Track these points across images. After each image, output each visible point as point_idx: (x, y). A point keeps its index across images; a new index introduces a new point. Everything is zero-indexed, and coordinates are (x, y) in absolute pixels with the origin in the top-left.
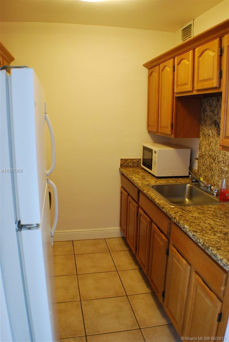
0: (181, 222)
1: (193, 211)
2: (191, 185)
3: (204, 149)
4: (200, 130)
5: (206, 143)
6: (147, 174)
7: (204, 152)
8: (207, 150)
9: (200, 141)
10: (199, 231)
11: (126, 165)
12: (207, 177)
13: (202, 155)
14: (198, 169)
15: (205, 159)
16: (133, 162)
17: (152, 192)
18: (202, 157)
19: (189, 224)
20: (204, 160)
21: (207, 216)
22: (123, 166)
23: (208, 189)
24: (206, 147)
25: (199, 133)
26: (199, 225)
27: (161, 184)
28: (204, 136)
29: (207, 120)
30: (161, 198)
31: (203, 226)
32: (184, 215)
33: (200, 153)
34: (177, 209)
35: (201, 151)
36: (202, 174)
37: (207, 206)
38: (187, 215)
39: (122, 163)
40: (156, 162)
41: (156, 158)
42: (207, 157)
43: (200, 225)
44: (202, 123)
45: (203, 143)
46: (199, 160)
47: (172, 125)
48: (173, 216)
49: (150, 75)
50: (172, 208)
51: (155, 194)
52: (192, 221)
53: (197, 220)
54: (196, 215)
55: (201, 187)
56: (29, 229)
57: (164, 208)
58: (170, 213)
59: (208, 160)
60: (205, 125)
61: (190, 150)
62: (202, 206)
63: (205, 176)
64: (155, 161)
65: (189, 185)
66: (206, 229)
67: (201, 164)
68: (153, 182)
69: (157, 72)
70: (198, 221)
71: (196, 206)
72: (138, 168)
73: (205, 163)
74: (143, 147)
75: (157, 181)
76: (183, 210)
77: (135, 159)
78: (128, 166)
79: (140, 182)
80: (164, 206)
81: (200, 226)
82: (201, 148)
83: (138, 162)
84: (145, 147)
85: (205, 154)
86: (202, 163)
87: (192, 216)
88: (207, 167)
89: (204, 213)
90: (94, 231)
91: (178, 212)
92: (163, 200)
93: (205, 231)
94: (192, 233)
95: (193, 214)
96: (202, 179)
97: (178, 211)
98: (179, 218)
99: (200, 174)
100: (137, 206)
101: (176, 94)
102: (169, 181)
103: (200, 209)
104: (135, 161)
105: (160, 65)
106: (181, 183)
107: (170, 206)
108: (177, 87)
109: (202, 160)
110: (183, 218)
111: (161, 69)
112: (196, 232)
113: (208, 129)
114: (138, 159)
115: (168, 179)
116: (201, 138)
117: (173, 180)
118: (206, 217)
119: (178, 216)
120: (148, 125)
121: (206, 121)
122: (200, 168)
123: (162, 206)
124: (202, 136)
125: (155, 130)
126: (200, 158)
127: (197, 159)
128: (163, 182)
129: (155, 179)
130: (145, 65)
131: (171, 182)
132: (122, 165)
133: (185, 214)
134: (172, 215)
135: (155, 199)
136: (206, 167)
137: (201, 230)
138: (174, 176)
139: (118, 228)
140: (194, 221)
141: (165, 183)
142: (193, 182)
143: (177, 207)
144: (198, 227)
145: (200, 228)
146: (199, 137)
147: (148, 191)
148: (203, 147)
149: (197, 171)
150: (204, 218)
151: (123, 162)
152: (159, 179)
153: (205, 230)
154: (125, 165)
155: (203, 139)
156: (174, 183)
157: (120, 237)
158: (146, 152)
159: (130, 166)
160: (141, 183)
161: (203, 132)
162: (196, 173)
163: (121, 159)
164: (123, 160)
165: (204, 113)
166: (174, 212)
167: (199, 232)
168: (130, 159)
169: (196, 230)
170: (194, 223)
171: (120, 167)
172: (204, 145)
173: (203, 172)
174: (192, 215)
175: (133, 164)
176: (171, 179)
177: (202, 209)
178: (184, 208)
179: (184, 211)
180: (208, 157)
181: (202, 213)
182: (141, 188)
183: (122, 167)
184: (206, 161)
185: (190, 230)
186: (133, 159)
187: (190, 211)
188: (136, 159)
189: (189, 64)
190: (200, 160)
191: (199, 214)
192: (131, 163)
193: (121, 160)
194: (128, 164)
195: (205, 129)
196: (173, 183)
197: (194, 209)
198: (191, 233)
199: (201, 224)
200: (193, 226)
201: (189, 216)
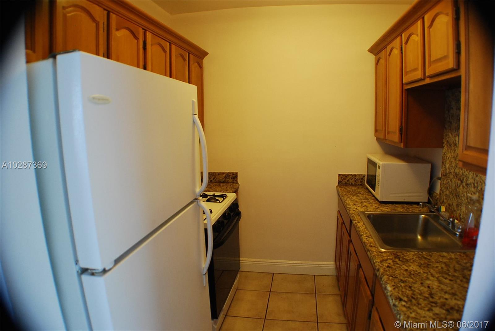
0: (385, 278)
1: (411, 261)
2: (427, 217)
3: (448, 164)
4: (444, 137)
5: (451, 156)
6: (371, 196)
7: (449, 168)
8: (452, 166)
9: (443, 153)
10: (406, 299)
11: (346, 183)
12: (451, 205)
13: (446, 173)
14: (440, 194)
15: (449, 179)
16: (355, 178)
17: (364, 224)
18: (446, 176)
19: (395, 283)
20: (448, 181)
21: (432, 271)
22: (342, 183)
23: (450, 225)
24: (451, 162)
25: (443, 140)
26: (410, 287)
27: (383, 212)
28: (449, 146)
29: (453, 122)
30: (372, 235)
31: (417, 291)
32: (394, 266)
33: (443, 171)
34: (388, 254)
35: (445, 168)
36: (445, 201)
37: (438, 254)
38: (400, 267)
39: (340, 180)
40: (380, 181)
41: (379, 175)
42: (451, 176)
43: (413, 288)
44: (446, 126)
45: (447, 156)
46: (441, 180)
47: (401, 130)
48: (376, 267)
49: (377, 62)
50: (382, 252)
51: (366, 228)
52: (402, 278)
53: (412, 278)
54: (413, 267)
55: (440, 221)
56: (93, 274)
57: (370, 252)
58: (374, 261)
59: (453, 181)
60: (450, 129)
61: (430, 165)
62: (431, 254)
63: (449, 204)
64: (378, 180)
65: (423, 216)
66: (419, 296)
67: (444, 187)
68: (373, 209)
69: (384, 58)
70: (412, 280)
71: (420, 253)
72: (361, 187)
73: (450, 185)
74: (368, 159)
75: (379, 208)
76: (397, 256)
77: (358, 175)
78: (348, 184)
79: (354, 208)
80: (370, 248)
81: (412, 290)
82: (444, 163)
83: (362, 178)
84: (370, 160)
85: (450, 172)
86: (446, 184)
87: (406, 270)
88: (452, 191)
89: (429, 266)
90: (301, 264)
91: (387, 260)
92: (373, 238)
93: (416, 300)
94: (394, 301)
95: (410, 266)
96: (443, 209)
97: (388, 258)
98: (384, 270)
99: (442, 200)
100: (350, 240)
101: (405, 85)
102: (396, 208)
103: (425, 258)
104: (357, 177)
105: (387, 48)
106: (413, 212)
107: (379, 248)
108: (406, 75)
109: (445, 181)
110: (391, 271)
111: (388, 53)
112: (401, 300)
113: (454, 136)
114: (362, 175)
115: (396, 205)
116: (445, 148)
117: (403, 208)
118: (429, 273)
119: (384, 267)
120: (376, 131)
121: (451, 123)
122: (443, 192)
123: (367, 248)
124: (446, 146)
125: (382, 137)
126: (443, 177)
127: (439, 179)
128: (386, 210)
129: (376, 205)
130: (371, 50)
131: (400, 209)
132: (340, 183)
133: (397, 265)
134: (376, 264)
135: (362, 235)
136: (450, 191)
137: (410, 298)
138: (406, 201)
139: (333, 263)
140: (406, 279)
141: (390, 211)
142: (431, 212)
143: (389, 252)
144: (407, 291)
145: (409, 293)
146: (442, 147)
147: (359, 222)
148: (448, 161)
149: (439, 196)
150: (425, 275)
151: (342, 178)
152: (383, 205)
153: (418, 298)
154: (344, 183)
155: (448, 149)
156: (402, 212)
157: (335, 275)
158: (370, 165)
159: (351, 184)
160: (355, 210)
161: (447, 139)
162: (438, 198)
163: (339, 174)
164: (341, 176)
165: (449, 112)
166: (381, 259)
167: (405, 301)
168: (351, 175)
169: (402, 297)
170: (403, 282)
171: (337, 184)
172: (449, 158)
173: (446, 199)
174: (407, 268)
175: (355, 182)
176: (400, 205)
177: (429, 258)
178: (399, 254)
179: (397, 260)
180: (454, 176)
181: (425, 265)
182: (352, 216)
183: (340, 185)
184: (450, 182)
185: (392, 294)
186: (355, 175)
187: (407, 260)
188: (360, 175)
189: (418, 40)
190: (443, 181)
191: (420, 267)
192: (353, 180)
193: (339, 176)
194: (348, 181)
195: (450, 135)
196: (400, 212)
197: (414, 258)
198: (392, 300)
199: (416, 286)
200: (401, 288)
201: (402, 269)
